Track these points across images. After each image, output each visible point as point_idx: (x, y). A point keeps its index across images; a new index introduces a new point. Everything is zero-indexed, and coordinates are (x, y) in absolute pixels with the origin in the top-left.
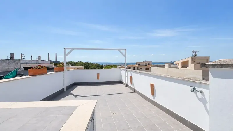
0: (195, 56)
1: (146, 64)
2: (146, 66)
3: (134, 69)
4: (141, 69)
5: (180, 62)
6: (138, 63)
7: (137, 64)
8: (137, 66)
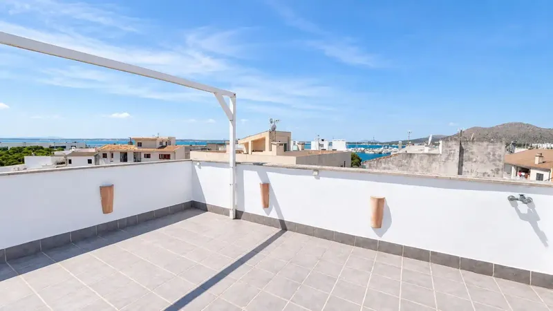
0: (274, 129)
1: (161, 143)
2: (163, 147)
3: (124, 157)
4: (148, 156)
5: (249, 140)
6: (136, 139)
7: (131, 143)
8: (134, 148)
